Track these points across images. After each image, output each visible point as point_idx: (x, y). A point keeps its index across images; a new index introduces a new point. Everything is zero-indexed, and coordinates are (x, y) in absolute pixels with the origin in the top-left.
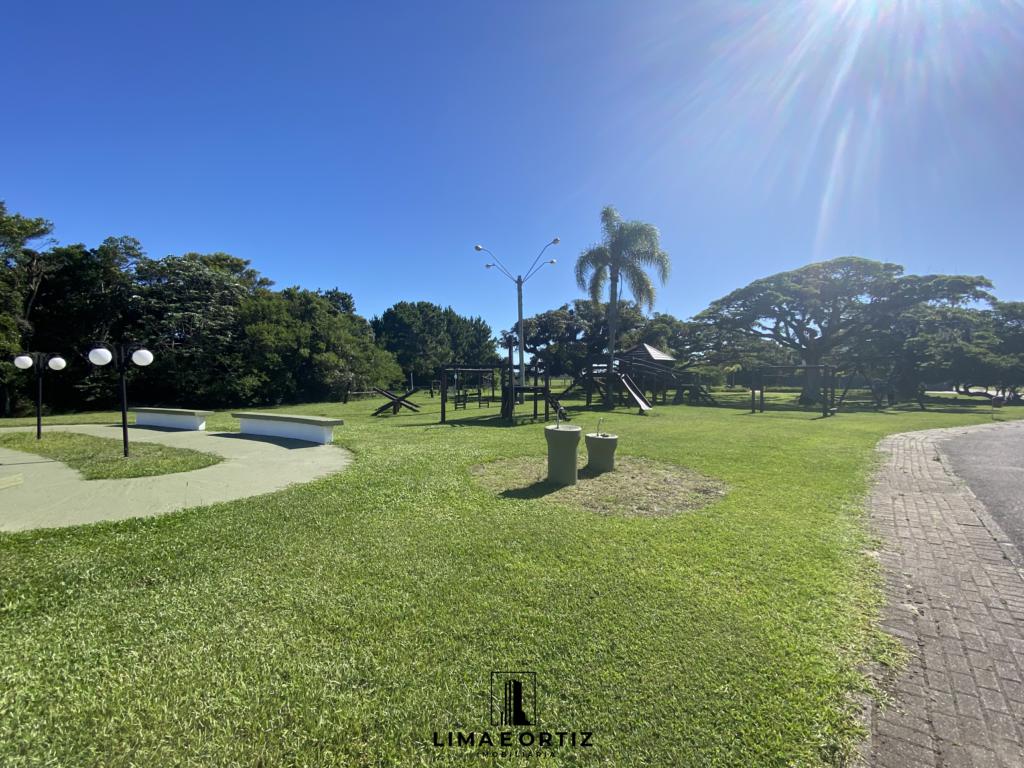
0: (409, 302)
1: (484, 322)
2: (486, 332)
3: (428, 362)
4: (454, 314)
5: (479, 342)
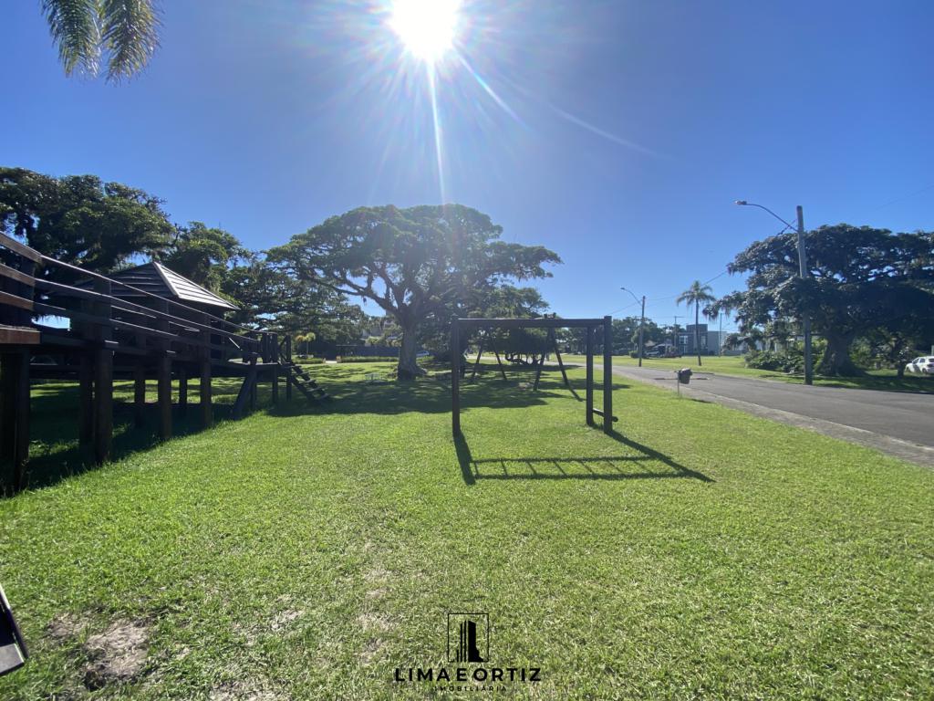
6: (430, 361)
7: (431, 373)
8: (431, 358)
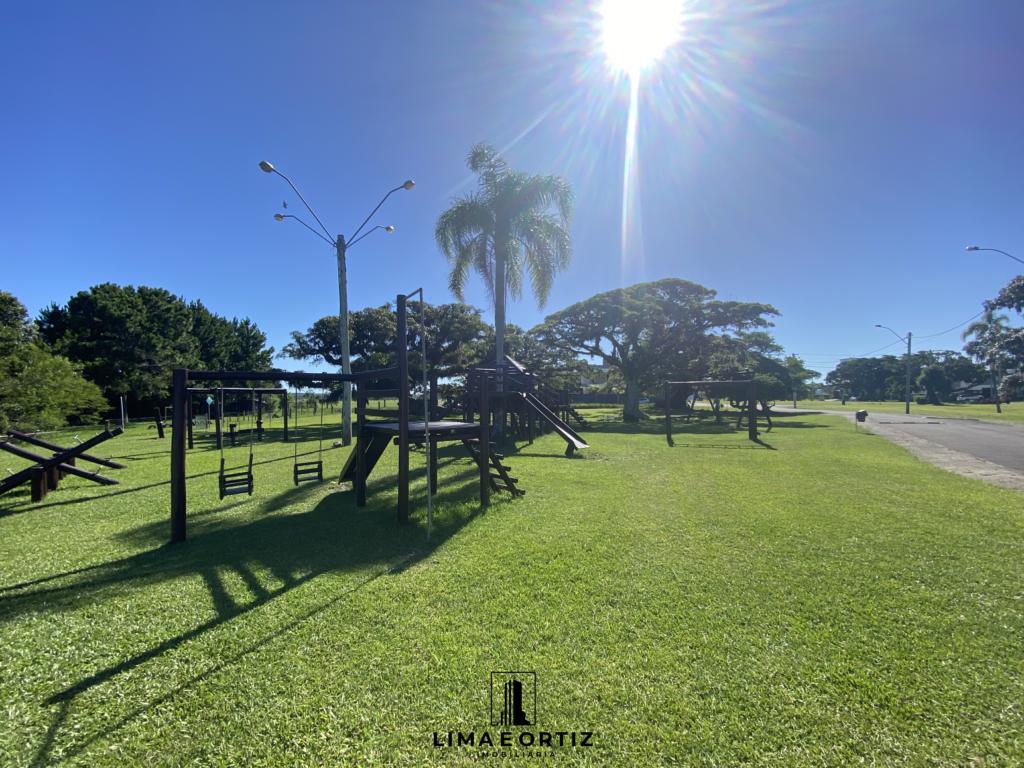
0: (122, 285)
1: (254, 327)
2: (258, 340)
3: (159, 378)
4: (206, 312)
5: (246, 352)
6: (651, 408)
7: (653, 417)
8: (652, 405)
